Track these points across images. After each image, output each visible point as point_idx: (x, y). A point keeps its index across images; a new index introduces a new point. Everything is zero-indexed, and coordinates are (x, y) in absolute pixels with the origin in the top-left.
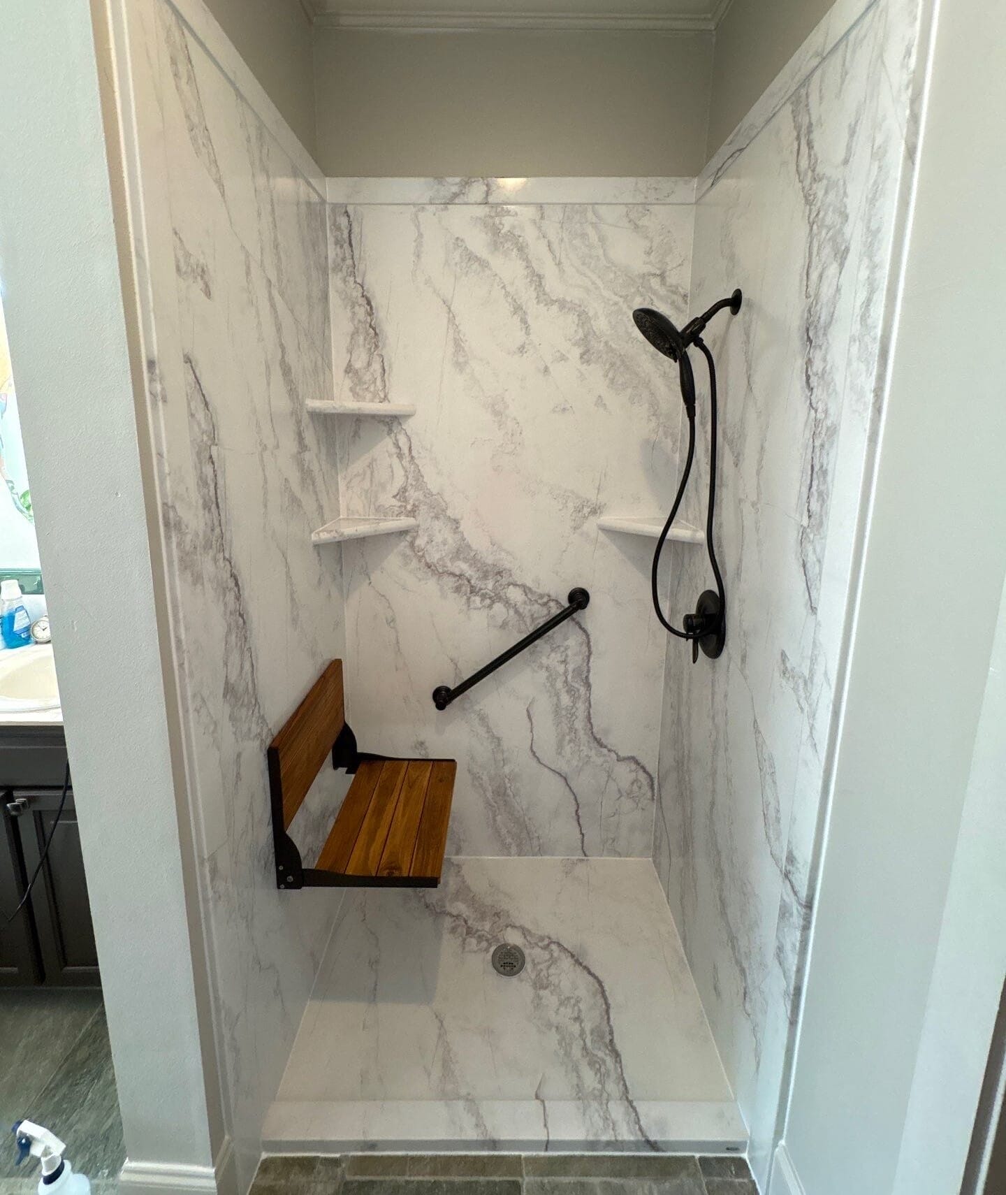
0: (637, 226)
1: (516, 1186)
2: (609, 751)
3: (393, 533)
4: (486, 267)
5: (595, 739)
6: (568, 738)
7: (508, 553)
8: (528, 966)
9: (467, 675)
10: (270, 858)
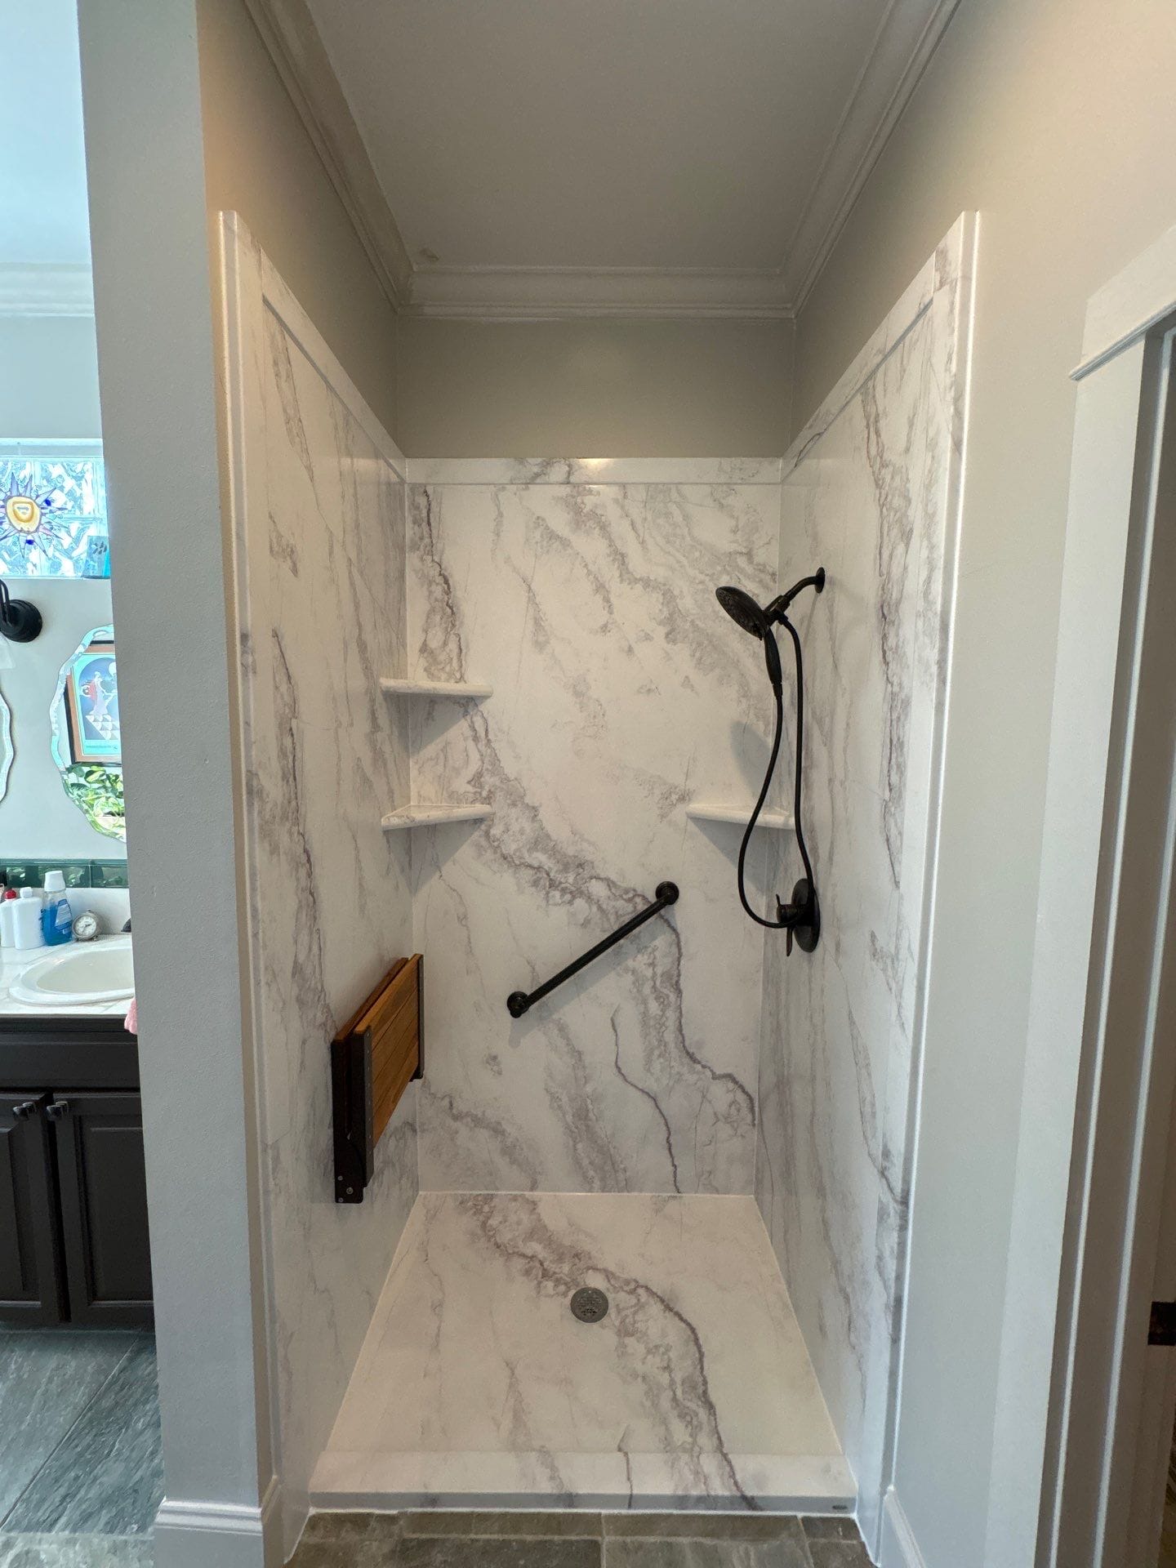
0: (722, 506)
1: (595, 1546)
2: (704, 1067)
3: (466, 821)
4: (568, 545)
5: (688, 1053)
6: (657, 1053)
7: (590, 843)
8: (612, 1311)
9: (544, 979)
10: (330, 1167)
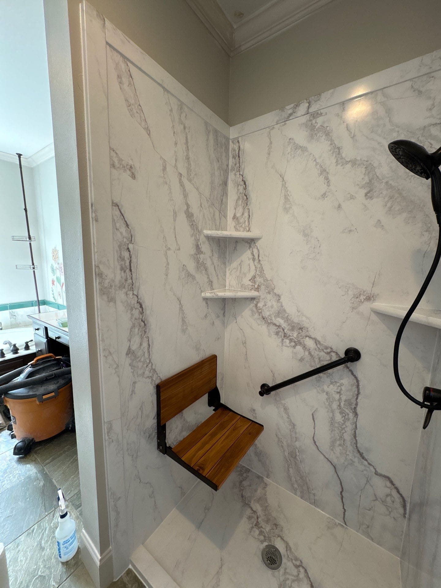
0: (420, 92)
4: (306, 150)
5: (359, 451)
7: (307, 318)
8: (282, 569)
